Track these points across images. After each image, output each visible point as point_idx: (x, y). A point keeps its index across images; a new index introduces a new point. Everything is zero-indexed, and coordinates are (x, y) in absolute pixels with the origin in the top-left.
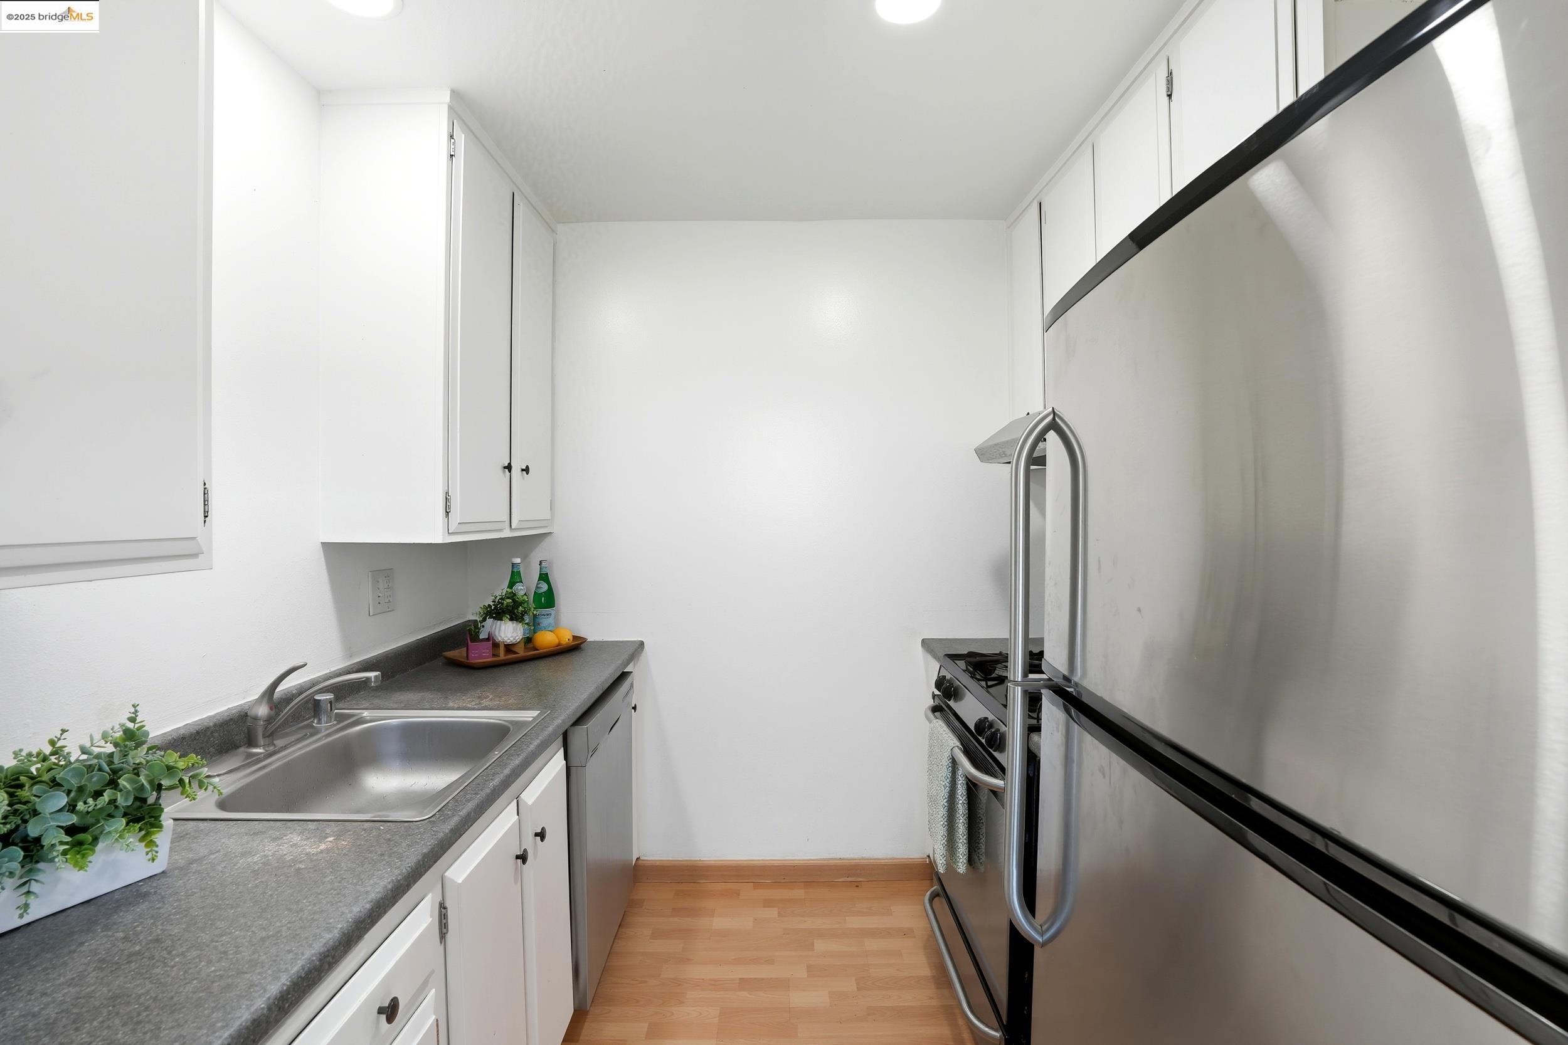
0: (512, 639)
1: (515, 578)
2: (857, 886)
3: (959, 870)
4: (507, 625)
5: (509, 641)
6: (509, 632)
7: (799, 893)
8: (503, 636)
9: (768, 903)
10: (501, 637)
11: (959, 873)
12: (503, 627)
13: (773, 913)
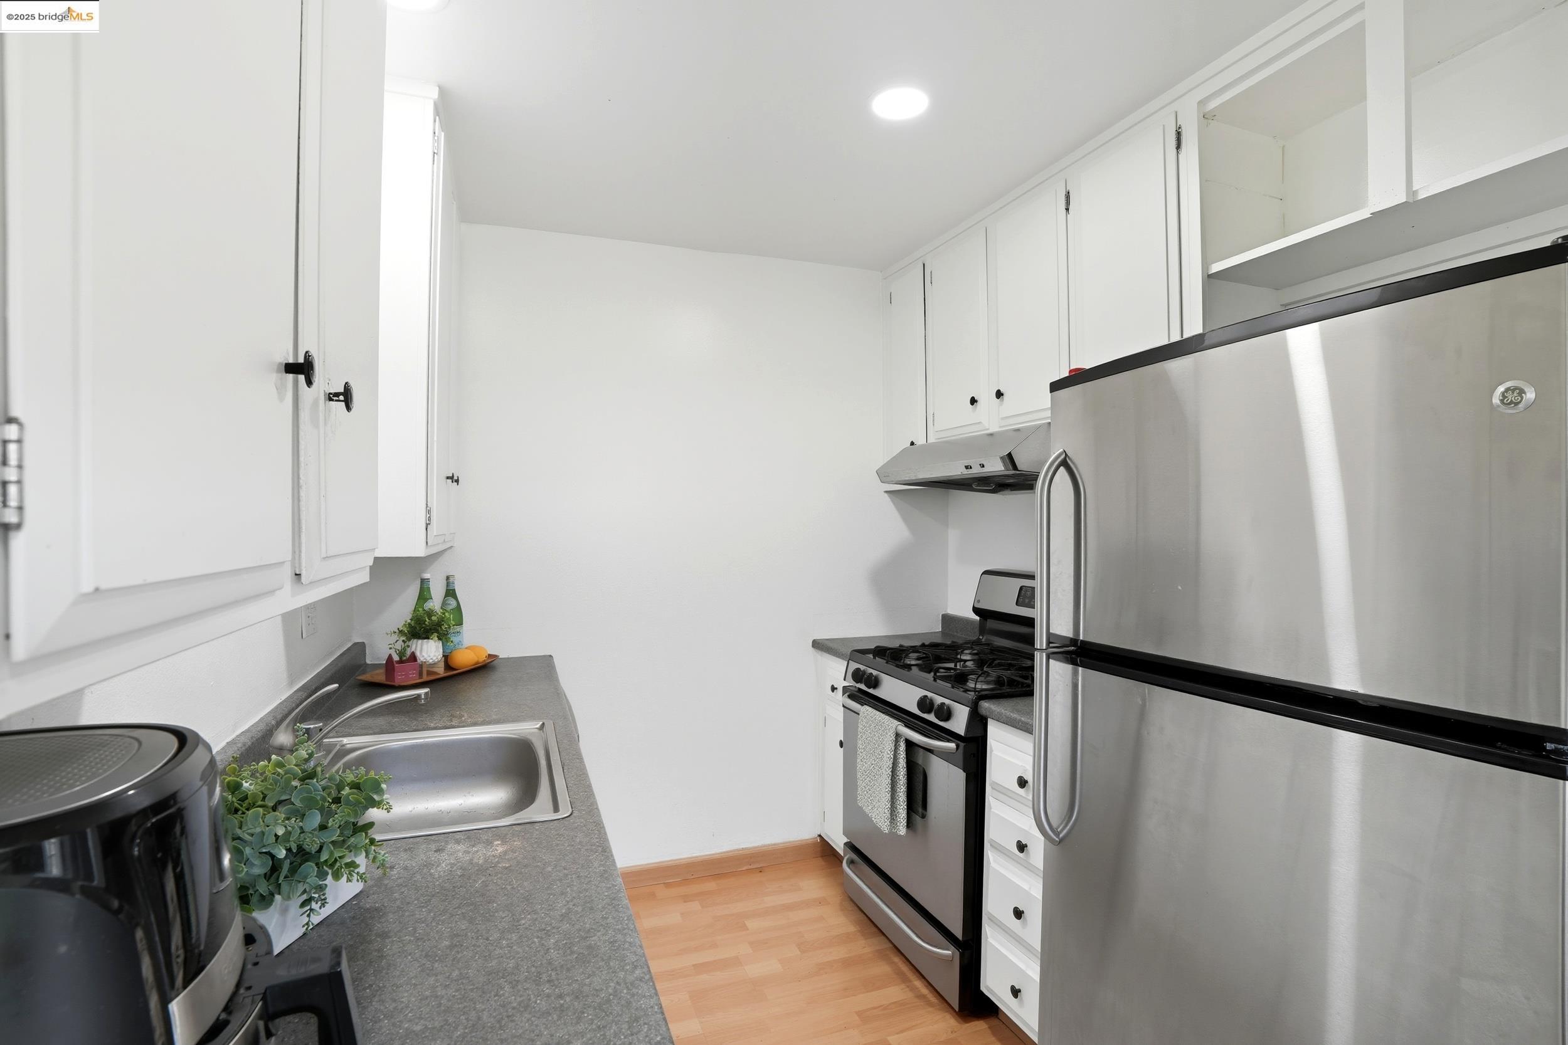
0: (434, 658)
1: (424, 595)
2: (761, 872)
3: (900, 833)
4: (429, 644)
5: (431, 661)
6: (430, 651)
7: (711, 885)
8: (426, 656)
9: (686, 899)
10: (423, 656)
11: (900, 835)
12: (425, 647)
13: (695, 906)
